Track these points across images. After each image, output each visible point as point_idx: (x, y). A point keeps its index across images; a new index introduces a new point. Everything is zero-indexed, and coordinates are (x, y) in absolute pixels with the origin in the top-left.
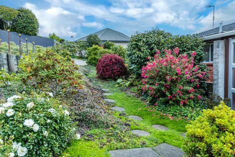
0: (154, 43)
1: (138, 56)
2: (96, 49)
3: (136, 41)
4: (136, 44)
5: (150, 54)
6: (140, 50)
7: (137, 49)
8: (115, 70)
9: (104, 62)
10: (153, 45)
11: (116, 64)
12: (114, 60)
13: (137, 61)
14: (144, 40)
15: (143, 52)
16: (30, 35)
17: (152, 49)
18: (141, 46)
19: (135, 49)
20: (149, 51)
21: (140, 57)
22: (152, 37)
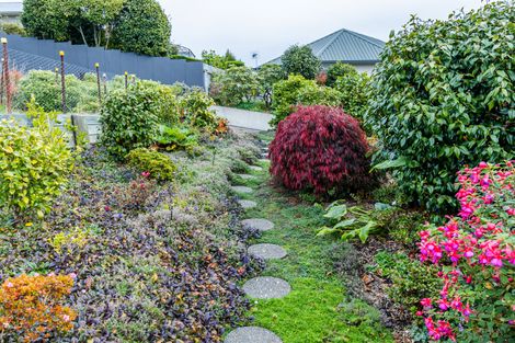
0: (497, 60)
1: (413, 120)
2: (297, 85)
3: (407, 55)
4: (408, 69)
5: (469, 111)
6: (422, 93)
7: (409, 90)
8: (324, 164)
9: (289, 135)
10: (492, 69)
11: (329, 142)
12: (321, 130)
13: (409, 142)
14: (446, 47)
15: (436, 103)
16: (149, 55)
17: (480, 89)
18: (429, 77)
19: (401, 87)
20: (469, 98)
21: (423, 128)
22: (483, 35)
